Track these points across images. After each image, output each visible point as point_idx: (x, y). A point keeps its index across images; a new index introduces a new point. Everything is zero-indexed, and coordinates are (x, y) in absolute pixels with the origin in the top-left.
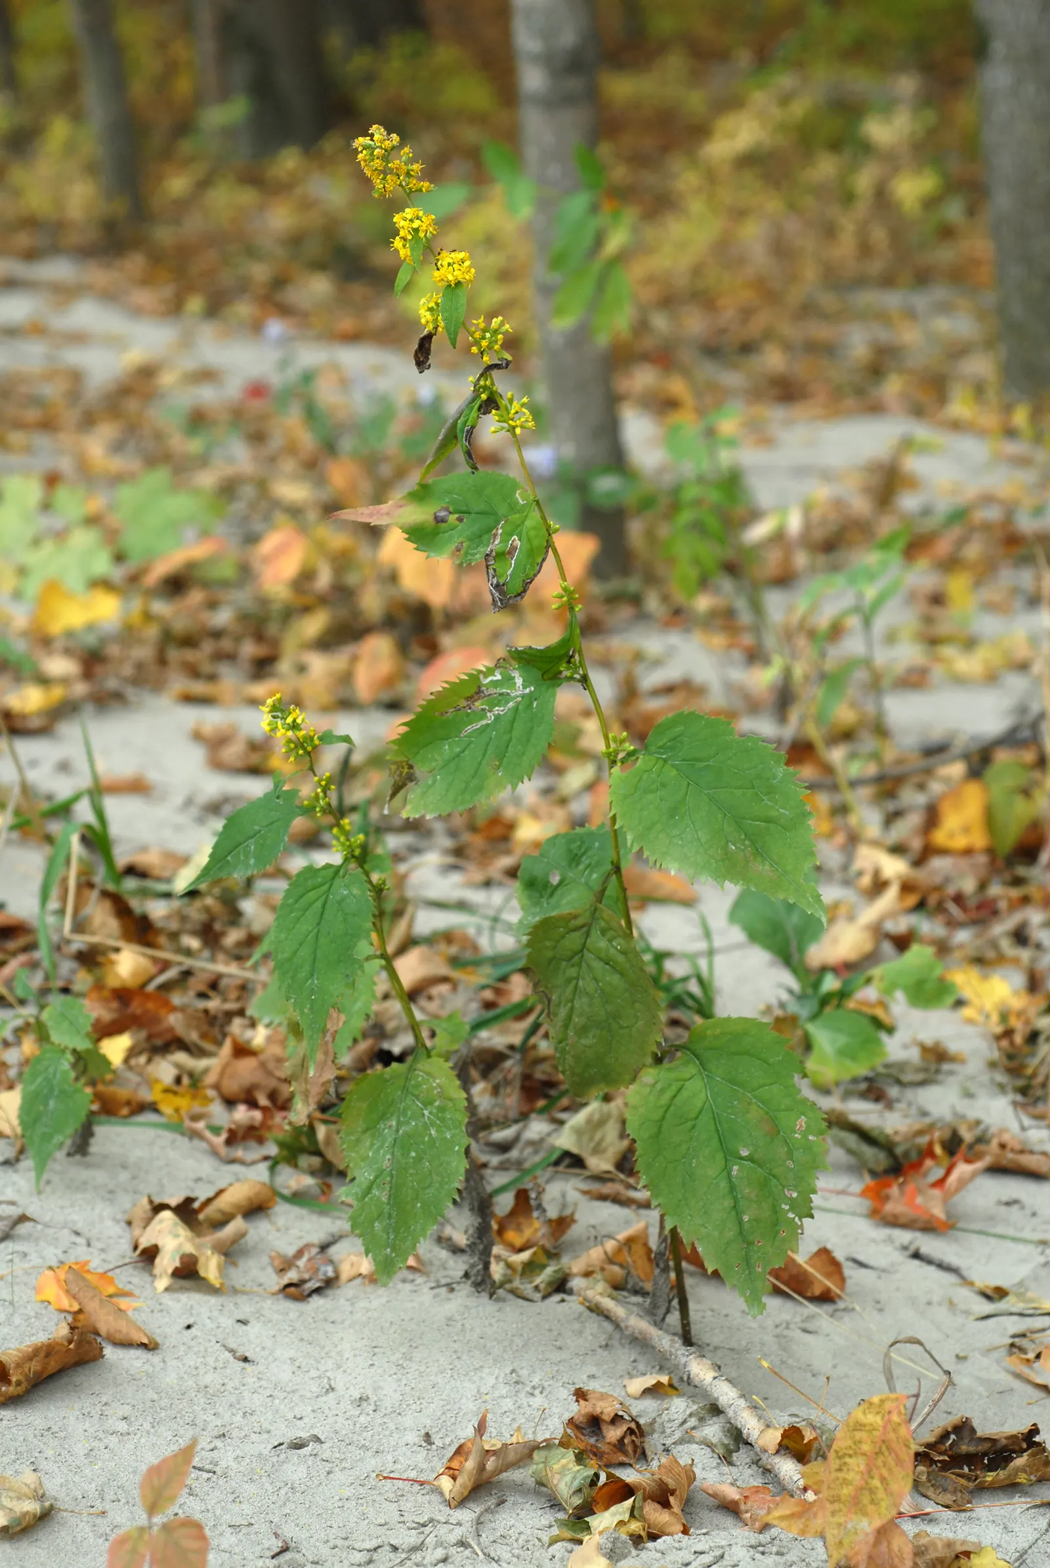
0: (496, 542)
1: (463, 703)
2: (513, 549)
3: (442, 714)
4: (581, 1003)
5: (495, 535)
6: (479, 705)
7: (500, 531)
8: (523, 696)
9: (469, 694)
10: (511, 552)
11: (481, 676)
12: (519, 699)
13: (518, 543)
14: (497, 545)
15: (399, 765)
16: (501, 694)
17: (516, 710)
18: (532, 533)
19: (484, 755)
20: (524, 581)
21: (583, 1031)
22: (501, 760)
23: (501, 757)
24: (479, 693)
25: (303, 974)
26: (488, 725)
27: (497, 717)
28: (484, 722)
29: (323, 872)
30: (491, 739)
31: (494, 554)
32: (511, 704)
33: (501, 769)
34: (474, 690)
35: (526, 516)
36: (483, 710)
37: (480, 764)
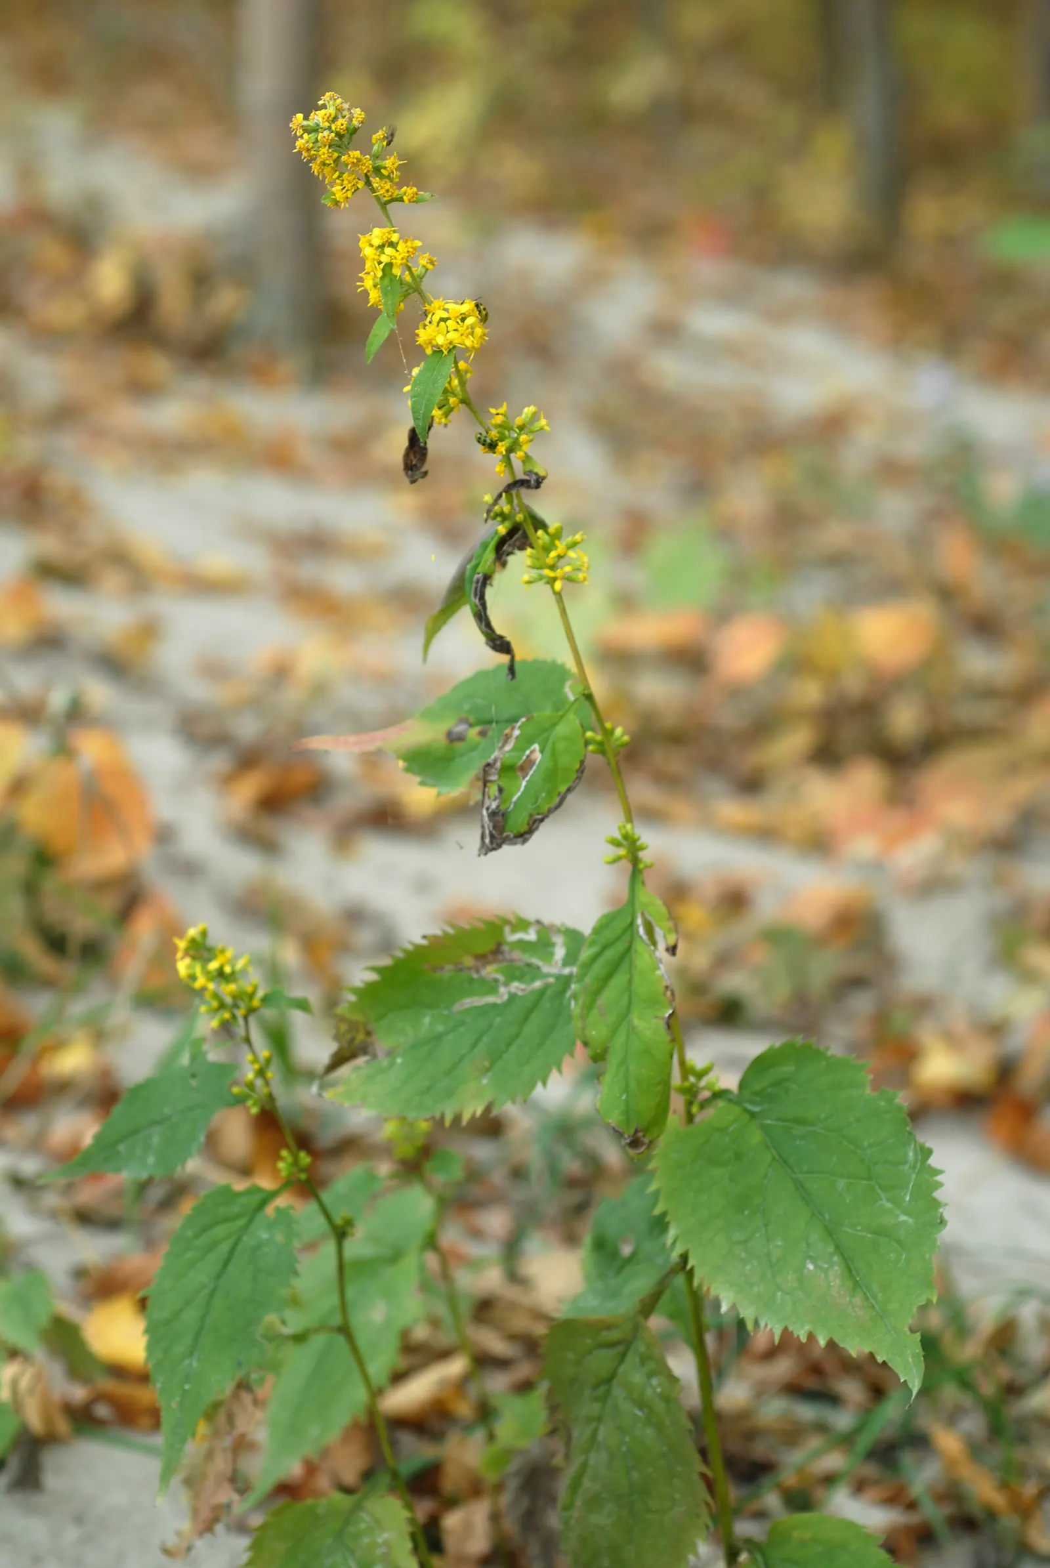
0: (507, 748)
1: (469, 961)
2: (529, 762)
3: (434, 969)
4: (597, 1459)
5: (507, 738)
6: (491, 971)
7: (517, 732)
8: (559, 977)
9: (480, 950)
10: (524, 768)
11: (507, 929)
12: (551, 980)
13: (538, 756)
14: (504, 753)
15: (353, 1026)
16: (529, 965)
17: (542, 992)
18: (561, 746)
19: (474, 1046)
20: (531, 816)
21: (595, 1502)
22: (493, 1063)
23: (495, 1057)
24: (496, 952)
25: (179, 1349)
26: (495, 1005)
27: (513, 997)
28: (491, 999)
29: (244, 1200)
30: (490, 1026)
31: (498, 765)
32: (538, 984)
33: (490, 1074)
34: (490, 946)
35: (562, 716)
36: (496, 981)
37: (462, 1058)
